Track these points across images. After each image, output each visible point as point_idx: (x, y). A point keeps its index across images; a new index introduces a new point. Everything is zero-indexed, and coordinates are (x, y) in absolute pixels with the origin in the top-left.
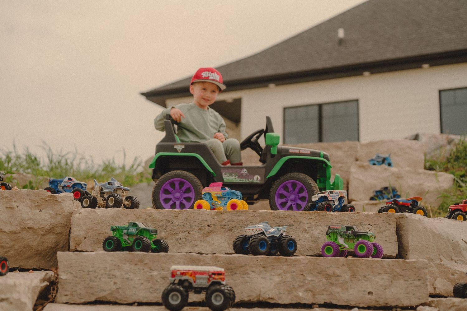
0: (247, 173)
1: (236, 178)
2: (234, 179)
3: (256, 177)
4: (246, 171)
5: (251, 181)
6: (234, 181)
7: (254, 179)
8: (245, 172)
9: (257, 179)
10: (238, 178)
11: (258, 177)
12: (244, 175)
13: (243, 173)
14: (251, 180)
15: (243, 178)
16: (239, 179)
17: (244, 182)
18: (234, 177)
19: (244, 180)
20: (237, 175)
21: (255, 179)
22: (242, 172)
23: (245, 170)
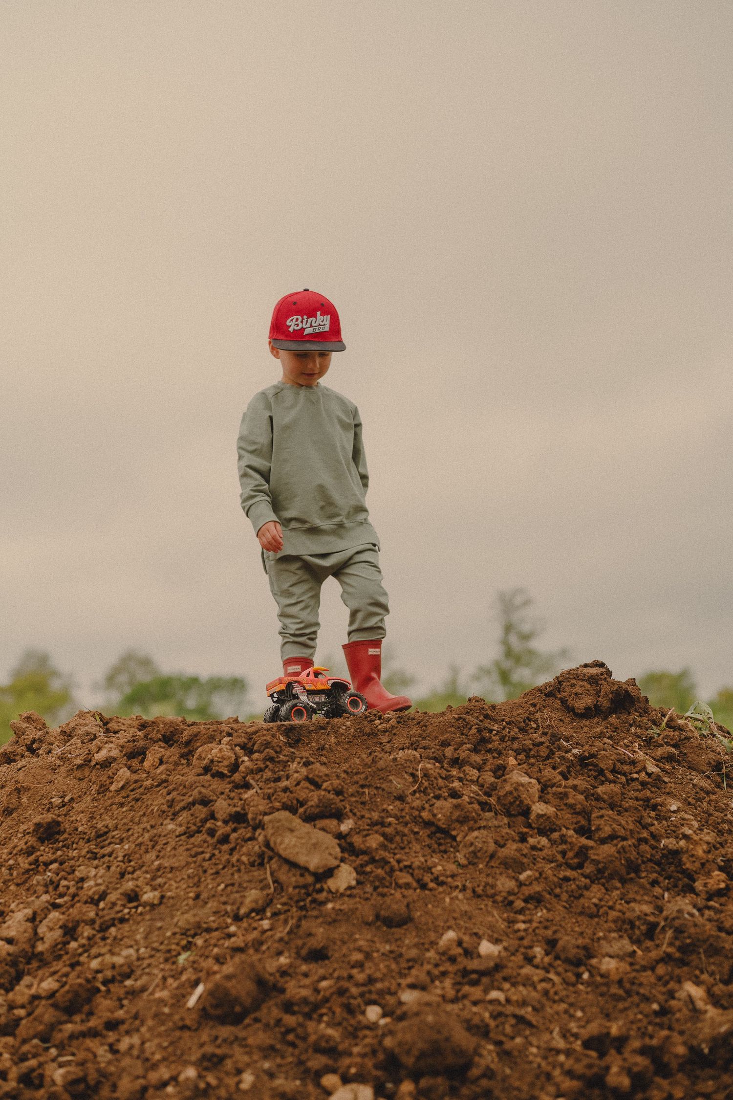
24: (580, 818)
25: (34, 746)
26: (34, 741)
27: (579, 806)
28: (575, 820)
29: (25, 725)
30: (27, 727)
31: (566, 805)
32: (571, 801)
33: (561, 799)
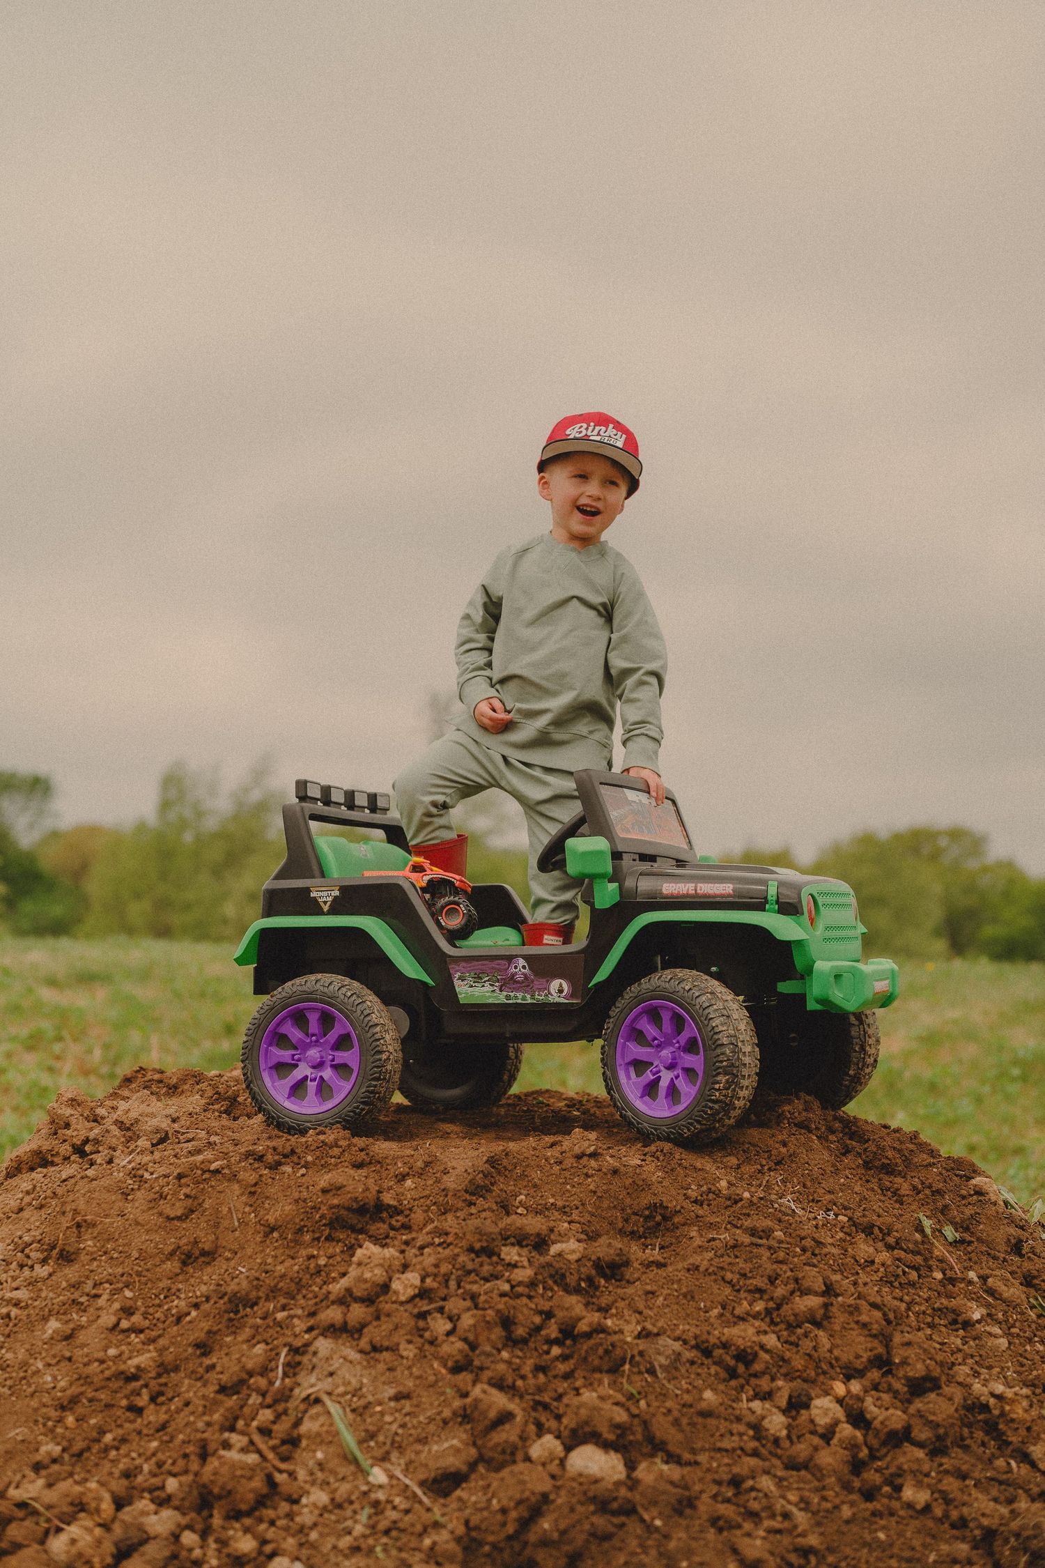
0: (526, 971)
1: (493, 991)
2: (488, 994)
3: (555, 984)
4: (524, 967)
5: (540, 997)
6: (490, 1001)
7: (550, 992)
8: (523, 970)
9: (561, 991)
10: (501, 991)
11: (561, 985)
12: (519, 978)
13: (515, 974)
14: (540, 995)
15: (517, 990)
16: (505, 993)
17: (519, 1001)
18: (488, 988)
19: (520, 995)
20: (498, 981)
21: (553, 992)
22: (513, 970)
23: (522, 962)
24: (876, 1343)
25: (88, 1148)
26: (87, 1141)
27: (875, 1326)
28: (869, 1345)
29: (69, 1111)
30: (72, 1115)
31: (857, 1322)
32: (864, 1318)
33: (851, 1313)
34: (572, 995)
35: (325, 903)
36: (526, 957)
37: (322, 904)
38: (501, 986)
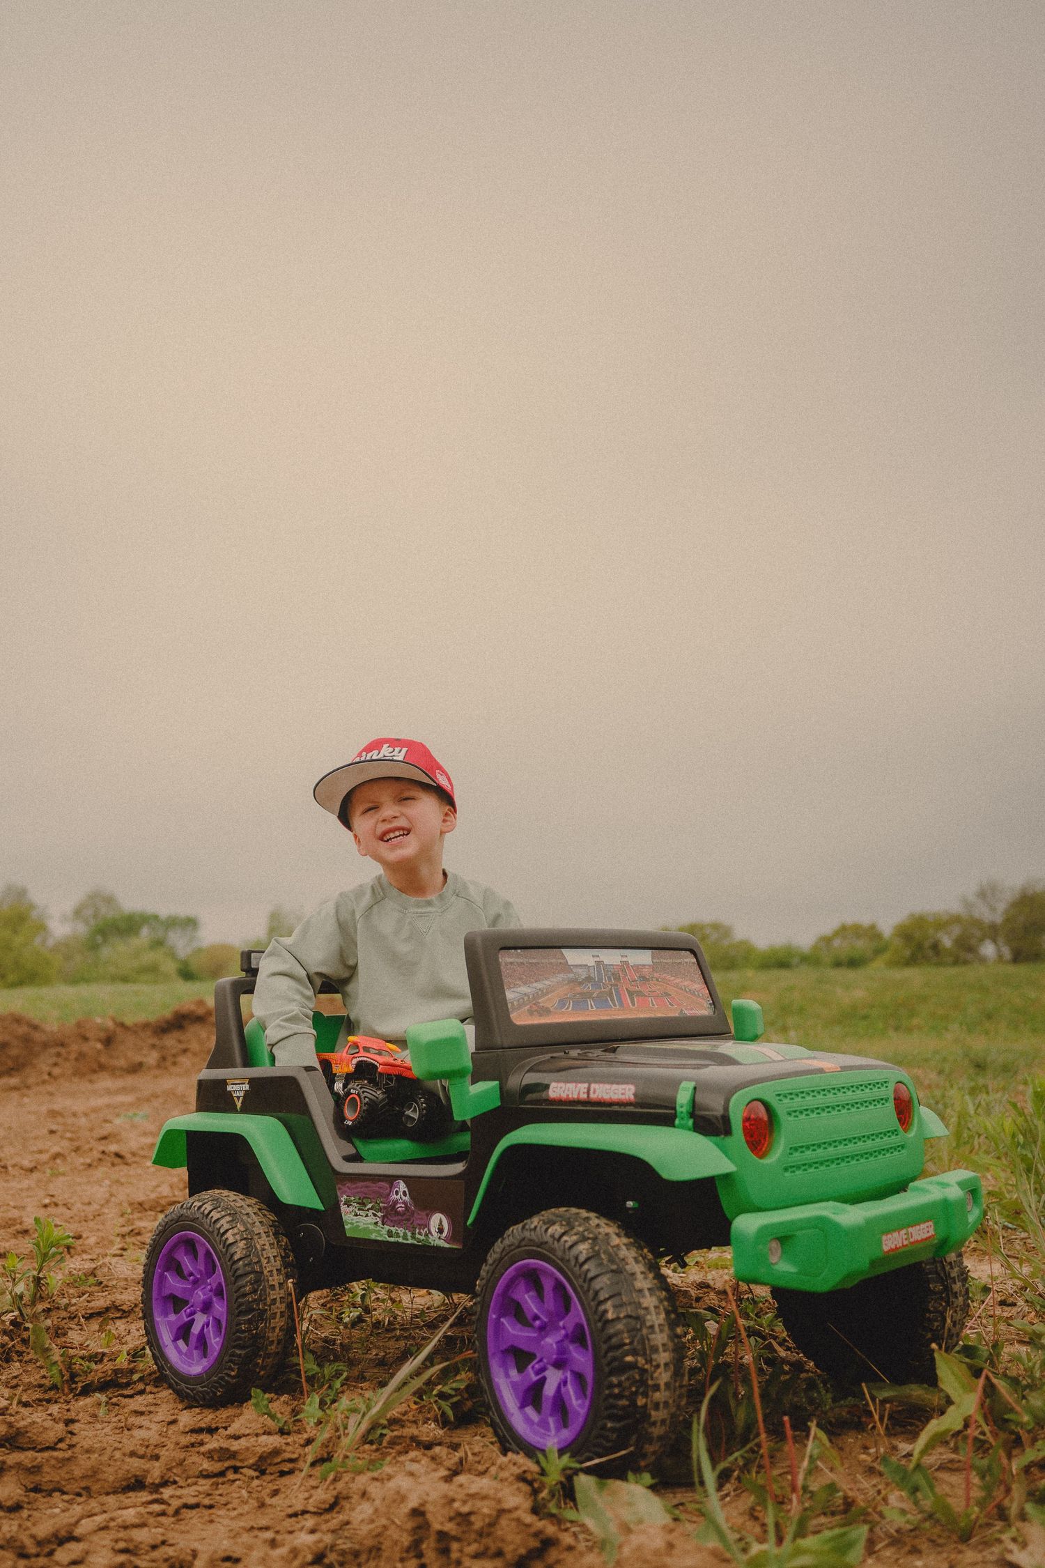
0: (407, 1199)
1: (376, 1223)
2: (371, 1227)
3: (435, 1220)
5: (420, 1237)
6: (373, 1236)
7: (430, 1232)
8: (404, 1198)
9: (441, 1231)
10: (383, 1223)
11: (441, 1221)
12: (400, 1207)
13: (396, 1202)
14: (420, 1233)
15: (398, 1224)
16: (387, 1228)
17: (400, 1240)
18: (371, 1219)
19: (401, 1231)
20: (380, 1210)
21: (433, 1230)
22: (394, 1197)
23: (402, 1186)
34: (452, 1238)
35: (238, 1098)
36: (406, 1179)
37: (235, 1099)
38: (383, 1217)
